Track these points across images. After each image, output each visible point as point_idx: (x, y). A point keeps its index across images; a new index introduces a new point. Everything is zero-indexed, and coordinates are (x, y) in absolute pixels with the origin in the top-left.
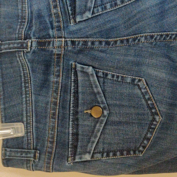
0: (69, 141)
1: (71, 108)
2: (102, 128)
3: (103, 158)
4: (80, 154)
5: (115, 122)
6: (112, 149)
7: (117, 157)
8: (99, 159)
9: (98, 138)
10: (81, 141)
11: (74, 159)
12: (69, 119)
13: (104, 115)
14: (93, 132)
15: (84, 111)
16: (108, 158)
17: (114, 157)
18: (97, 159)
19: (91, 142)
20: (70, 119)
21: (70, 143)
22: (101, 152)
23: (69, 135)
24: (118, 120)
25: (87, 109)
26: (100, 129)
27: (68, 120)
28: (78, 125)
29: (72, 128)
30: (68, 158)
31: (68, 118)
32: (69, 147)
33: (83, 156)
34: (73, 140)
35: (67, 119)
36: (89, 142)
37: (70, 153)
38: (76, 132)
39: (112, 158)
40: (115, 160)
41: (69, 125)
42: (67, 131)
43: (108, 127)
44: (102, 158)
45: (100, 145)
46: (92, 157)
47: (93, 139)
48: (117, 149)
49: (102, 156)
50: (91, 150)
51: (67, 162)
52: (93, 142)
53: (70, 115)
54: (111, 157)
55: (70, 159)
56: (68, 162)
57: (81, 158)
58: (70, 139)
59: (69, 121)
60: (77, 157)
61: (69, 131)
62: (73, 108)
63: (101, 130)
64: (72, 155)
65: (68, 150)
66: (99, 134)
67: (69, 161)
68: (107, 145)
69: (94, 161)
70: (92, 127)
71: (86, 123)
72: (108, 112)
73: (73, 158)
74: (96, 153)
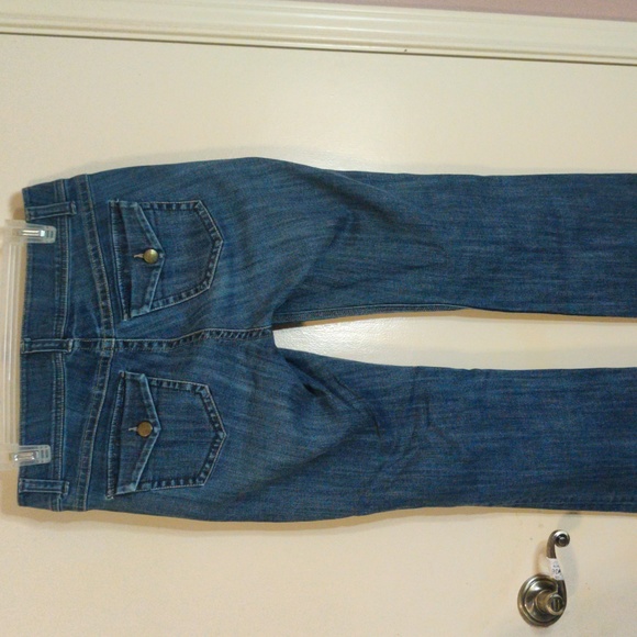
2: (151, 450)
4: (122, 485)
5: (169, 443)
6: (165, 477)
7: (171, 487)
9: (145, 463)
10: (123, 468)
11: (115, 492)
13: (154, 433)
14: (139, 455)
15: (128, 429)
16: (159, 488)
17: (168, 487)
21: (109, 471)
22: (151, 481)
24: (173, 439)
25: (132, 426)
28: (119, 447)
30: (107, 490)
32: (108, 477)
58: (109, 465)
60: (119, 488)
62: (114, 426)
63: (149, 453)
64: (112, 486)
66: (147, 458)
70: (138, 449)
71: (130, 443)
72: (160, 429)
73: (113, 490)
74: (143, 482)
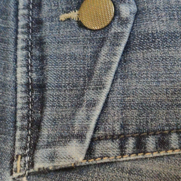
0: (16, 110)
1: (21, 12)
2: (117, 59)
3: (126, 158)
4: (48, 145)
5: (154, 37)
7: (170, 152)
8: (112, 159)
9: (106, 91)
10: (53, 106)
12: (16, 44)
13: (120, 19)
14: (90, 74)
15: (57, 16)
16: (140, 156)
17: (162, 153)
18: (106, 160)
19: (85, 104)
20: (19, 41)
21: (19, 113)
22: (119, 136)
23: (16, 89)
24: (164, 28)
25: (67, 8)
26: (111, 63)
27: (11, 47)
28: (42, 59)
29: (25, 69)
30: (12, 161)
31: (12, 41)
32: (15, 128)
33: (60, 150)
34: (28, 103)
35: (8, 44)
36: (78, 106)
37: (18, 144)
38: (38, 80)
39: (155, 154)
40: (164, 163)
41: (16, 61)
42: (8, 79)
43: (135, 55)
44: (122, 155)
45: (112, 112)
46: (90, 153)
47: (90, 95)
48: (167, 125)
49: (122, 148)
50: (86, 128)
51: (8, 174)
52: (92, 104)
53: (17, 32)
54: (152, 152)
55: (18, 164)
56: (12, 174)
57: (52, 158)
58: (19, 100)
59: (16, 50)
61: (16, 78)
62: (26, 12)
63: (115, 66)
64: (25, 149)
65: (14, 136)
66: (109, 79)
67: (16, 172)
68: (136, 113)
69: (97, 169)
70: (88, 61)
72: (134, 8)
73: (27, 159)
74: (99, 139)
